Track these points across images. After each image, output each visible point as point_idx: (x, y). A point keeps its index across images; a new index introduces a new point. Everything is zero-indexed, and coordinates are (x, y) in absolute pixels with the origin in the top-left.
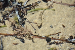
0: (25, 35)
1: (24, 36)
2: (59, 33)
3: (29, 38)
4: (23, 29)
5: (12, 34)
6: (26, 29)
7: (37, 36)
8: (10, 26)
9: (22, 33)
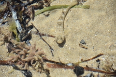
0: (32, 62)
1: (29, 64)
2: (99, 56)
3: (40, 70)
4: (29, 50)
5: (6, 60)
6: (35, 48)
7: (57, 63)
8: (2, 42)
9: (27, 59)
